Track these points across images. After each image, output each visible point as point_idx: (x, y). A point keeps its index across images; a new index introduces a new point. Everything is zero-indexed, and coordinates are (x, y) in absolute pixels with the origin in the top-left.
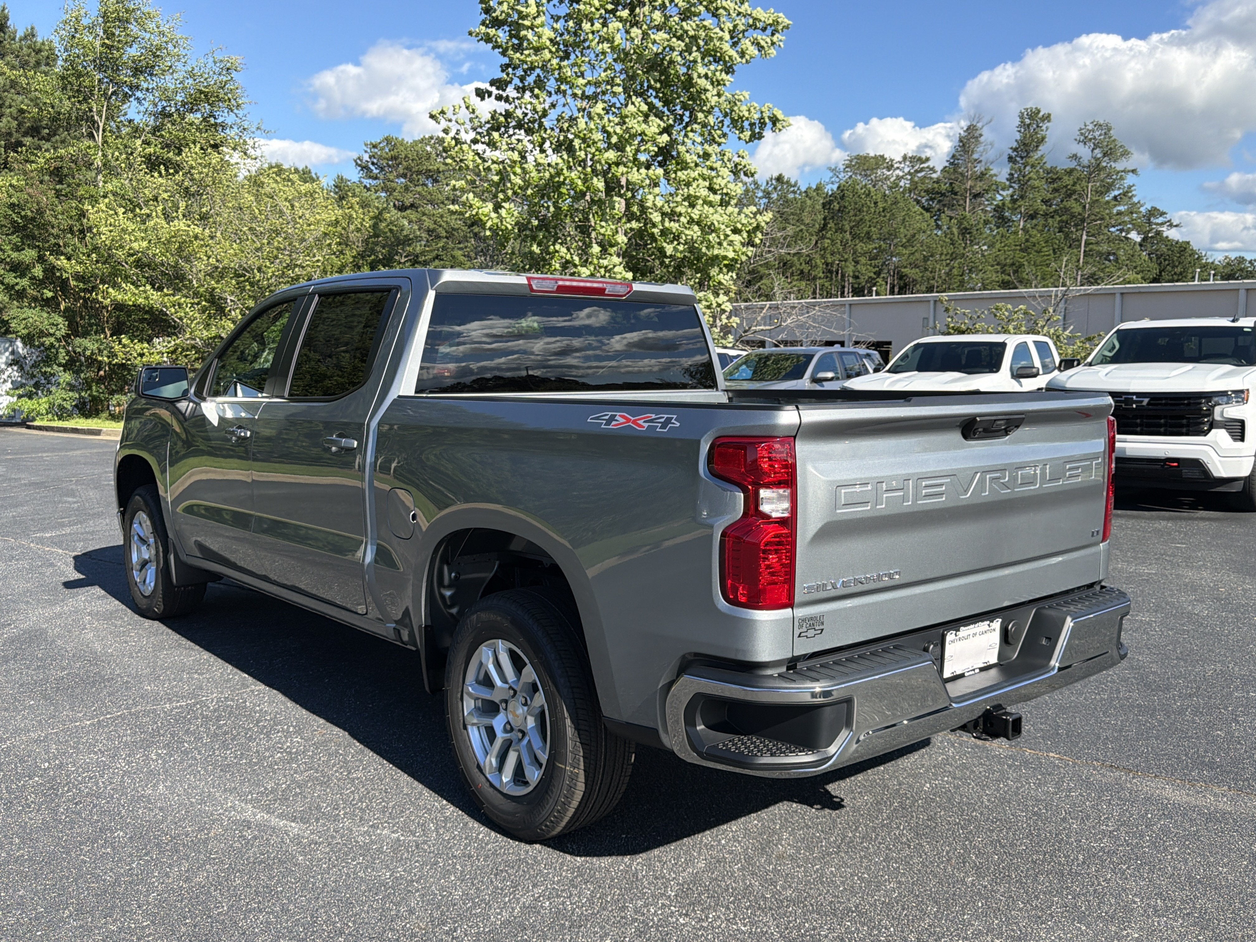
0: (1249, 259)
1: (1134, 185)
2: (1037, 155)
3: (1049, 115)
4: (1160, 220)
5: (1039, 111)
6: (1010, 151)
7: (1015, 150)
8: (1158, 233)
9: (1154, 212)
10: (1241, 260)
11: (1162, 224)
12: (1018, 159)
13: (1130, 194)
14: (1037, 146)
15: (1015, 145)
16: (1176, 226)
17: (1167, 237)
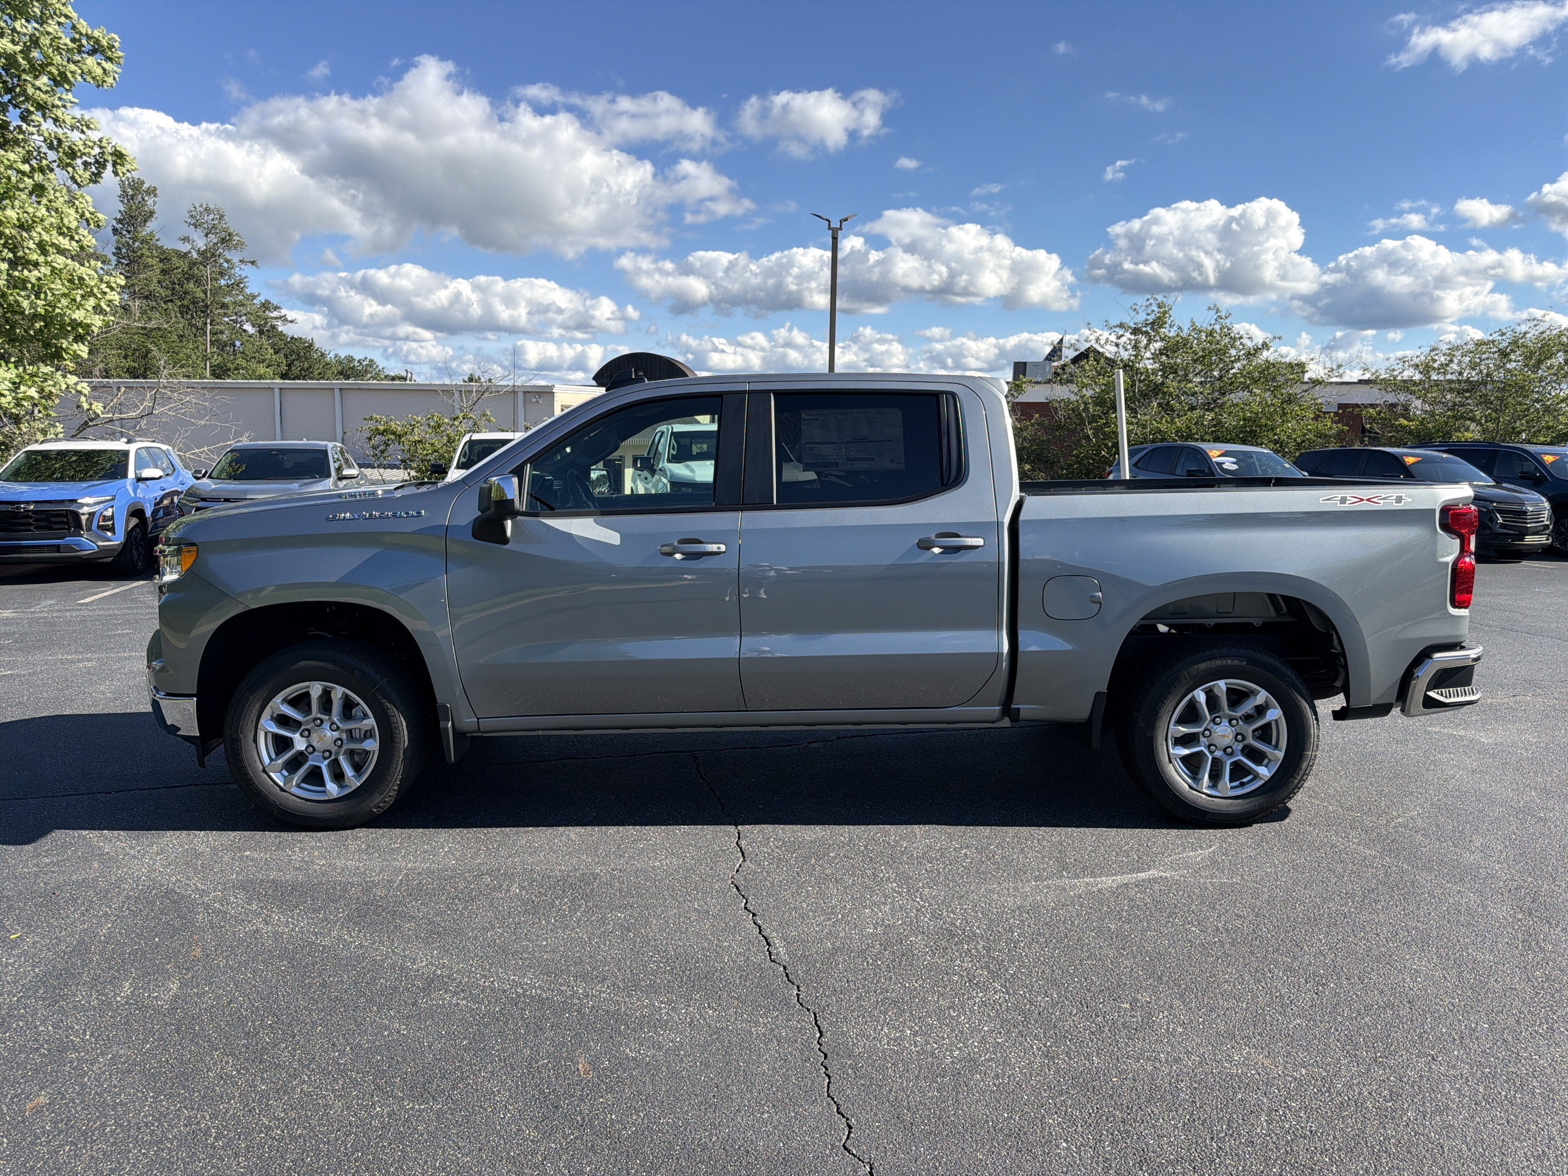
0: (357, 358)
1: (246, 277)
2: (145, 232)
3: (155, 189)
4: (275, 314)
5: (143, 183)
6: (114, 223)
7: (120, 221)
8: (274, 327)
9: (266, 306)
10: (350, 359)
11: (276, 318)
12: (124, 233)
13: (242, 285)
14: (145, 221)
15: (119, 216)
16: (291, 322)
17: (281, 332)
